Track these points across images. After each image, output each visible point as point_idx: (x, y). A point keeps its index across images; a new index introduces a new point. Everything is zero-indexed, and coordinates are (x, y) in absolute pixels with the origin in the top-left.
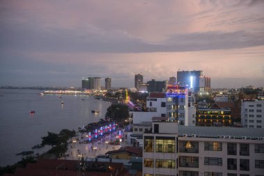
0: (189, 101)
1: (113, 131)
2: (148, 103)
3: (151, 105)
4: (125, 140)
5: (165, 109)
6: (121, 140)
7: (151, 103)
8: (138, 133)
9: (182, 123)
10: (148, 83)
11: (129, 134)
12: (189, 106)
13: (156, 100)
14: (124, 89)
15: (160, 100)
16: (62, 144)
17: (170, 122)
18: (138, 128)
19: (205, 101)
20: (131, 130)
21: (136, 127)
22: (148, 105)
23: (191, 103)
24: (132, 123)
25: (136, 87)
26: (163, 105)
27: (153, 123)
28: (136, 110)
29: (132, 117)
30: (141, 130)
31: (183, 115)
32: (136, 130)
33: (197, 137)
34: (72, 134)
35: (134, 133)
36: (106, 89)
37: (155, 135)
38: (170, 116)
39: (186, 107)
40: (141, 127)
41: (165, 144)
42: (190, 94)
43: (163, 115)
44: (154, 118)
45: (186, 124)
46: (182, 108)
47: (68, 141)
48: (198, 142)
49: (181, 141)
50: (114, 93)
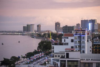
0: (88, 38)
1: (42, 57)
2: (63, 40)
3: (65, 41)
4: (49, 62)
5: (73, 43)
6: (47, 63)
7: (65, 40)
8: (57, 58)
9: (84, 52)
10: (63, 27)
11: (52, 59)
12: (88, 41)
13: (68, 38)
14: (49, 31)
15: (70, 38)
16: (12, 65)
17: (76, 51)
18: (57, 55)
19: (98, 38)
20: (53, 57)
21: (56, 55)
22: (63, 41)
23: (89, 40)
24: (53, 52)
25: (56, 30)
26: (72, 41)
27: (66, 53)
28: (56, 44)
29: (53, 48)
30: (59, 56)
31: (84, 47)
32: (56, 56)
33: (92, 60)
34: (18, 59)
35: (55, 58)
36: (38, 32)
37: (67, 59)
38: (76, 47)
39: (86, 42)
40: (59, 55)
41: (73, 64)
42: (88, 34)
43: (72, 47)
44: (66, 49)
45: (86, 52)
46: (84, 42)
47: (16, 63)
48: (92, 63)
49: (82, 63)
50: (42, 34)
